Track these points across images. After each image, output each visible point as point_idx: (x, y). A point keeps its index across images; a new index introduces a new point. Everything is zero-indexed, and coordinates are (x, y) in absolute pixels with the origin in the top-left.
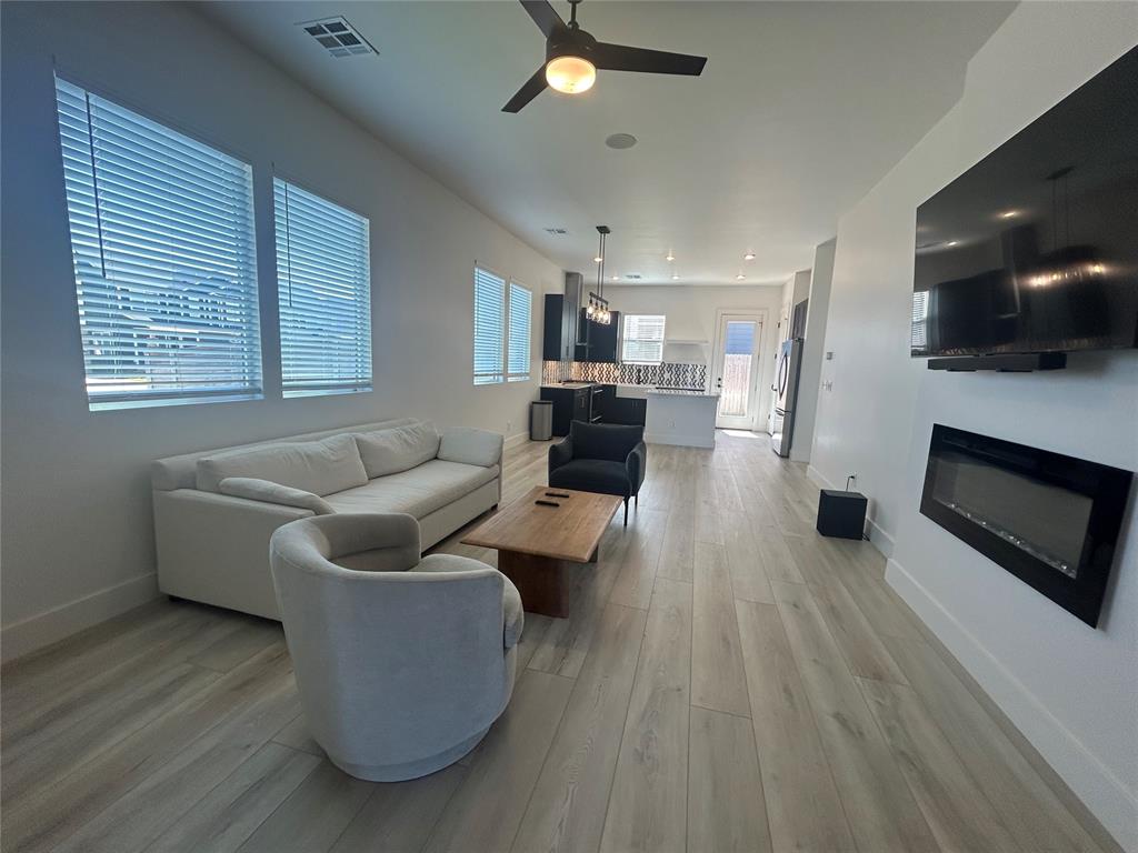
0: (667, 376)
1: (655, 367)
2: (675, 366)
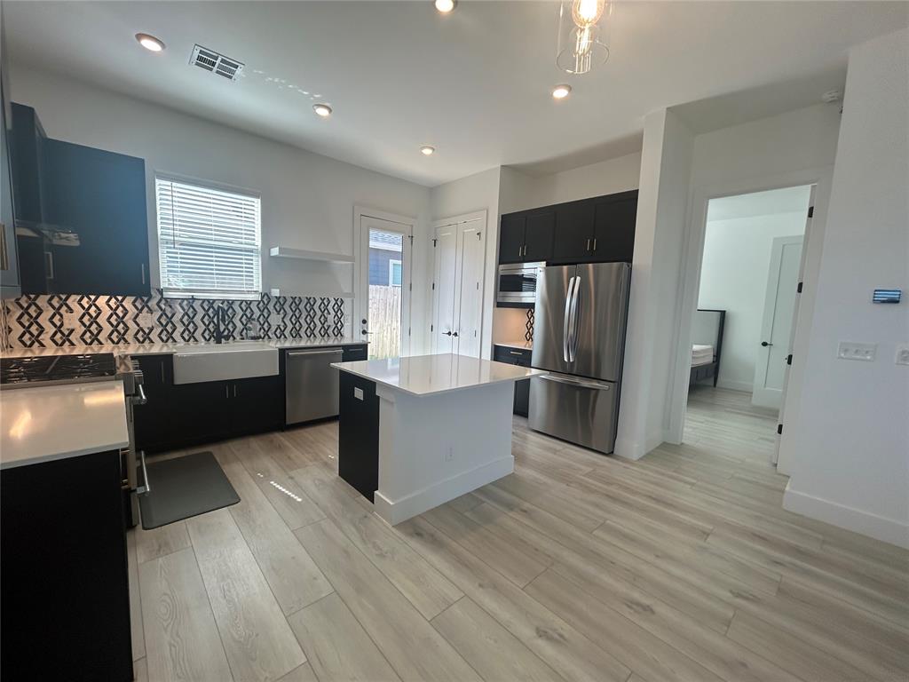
0: (275, 320)
1: (249, 303)
2: (289, 301)
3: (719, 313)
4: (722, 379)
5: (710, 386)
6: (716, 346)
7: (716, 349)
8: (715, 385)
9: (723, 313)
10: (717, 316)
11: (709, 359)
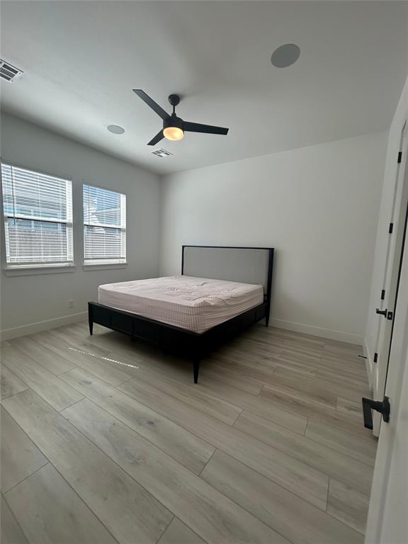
3: (268, 251)
4: (274, 318)
5: (262, 325)
6: (266, 285)
7: (266, 288)
8: (267, 326)
9: (271, 251)
10: (266, 254)
11: (259, 300)
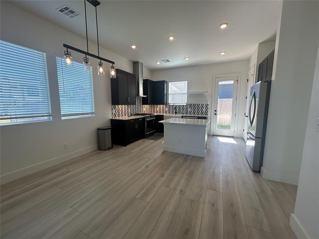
0: (189, 110)
2: (193, 105)
